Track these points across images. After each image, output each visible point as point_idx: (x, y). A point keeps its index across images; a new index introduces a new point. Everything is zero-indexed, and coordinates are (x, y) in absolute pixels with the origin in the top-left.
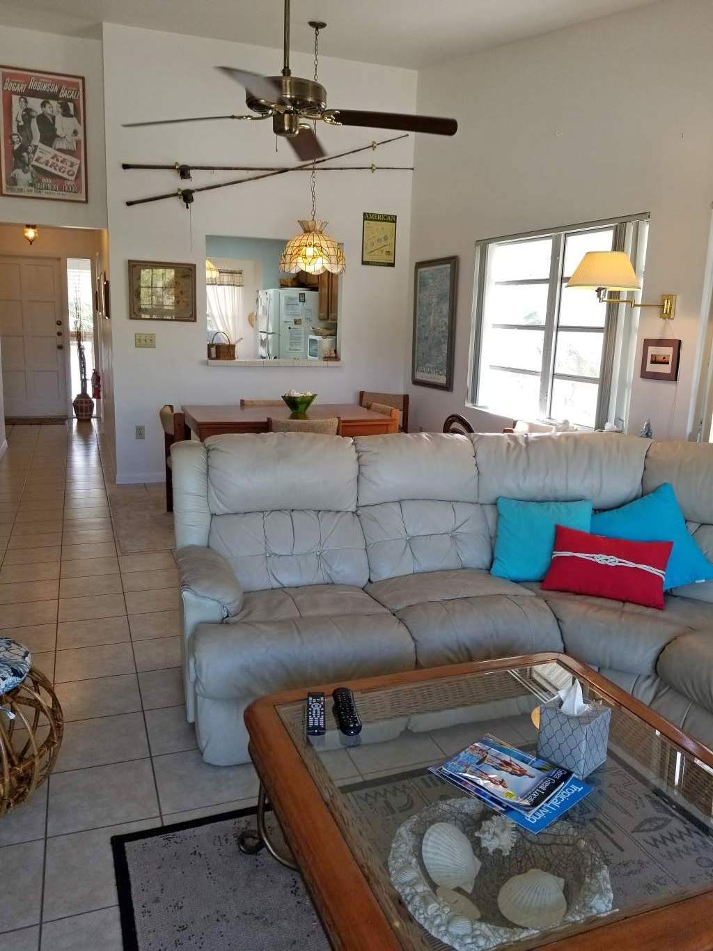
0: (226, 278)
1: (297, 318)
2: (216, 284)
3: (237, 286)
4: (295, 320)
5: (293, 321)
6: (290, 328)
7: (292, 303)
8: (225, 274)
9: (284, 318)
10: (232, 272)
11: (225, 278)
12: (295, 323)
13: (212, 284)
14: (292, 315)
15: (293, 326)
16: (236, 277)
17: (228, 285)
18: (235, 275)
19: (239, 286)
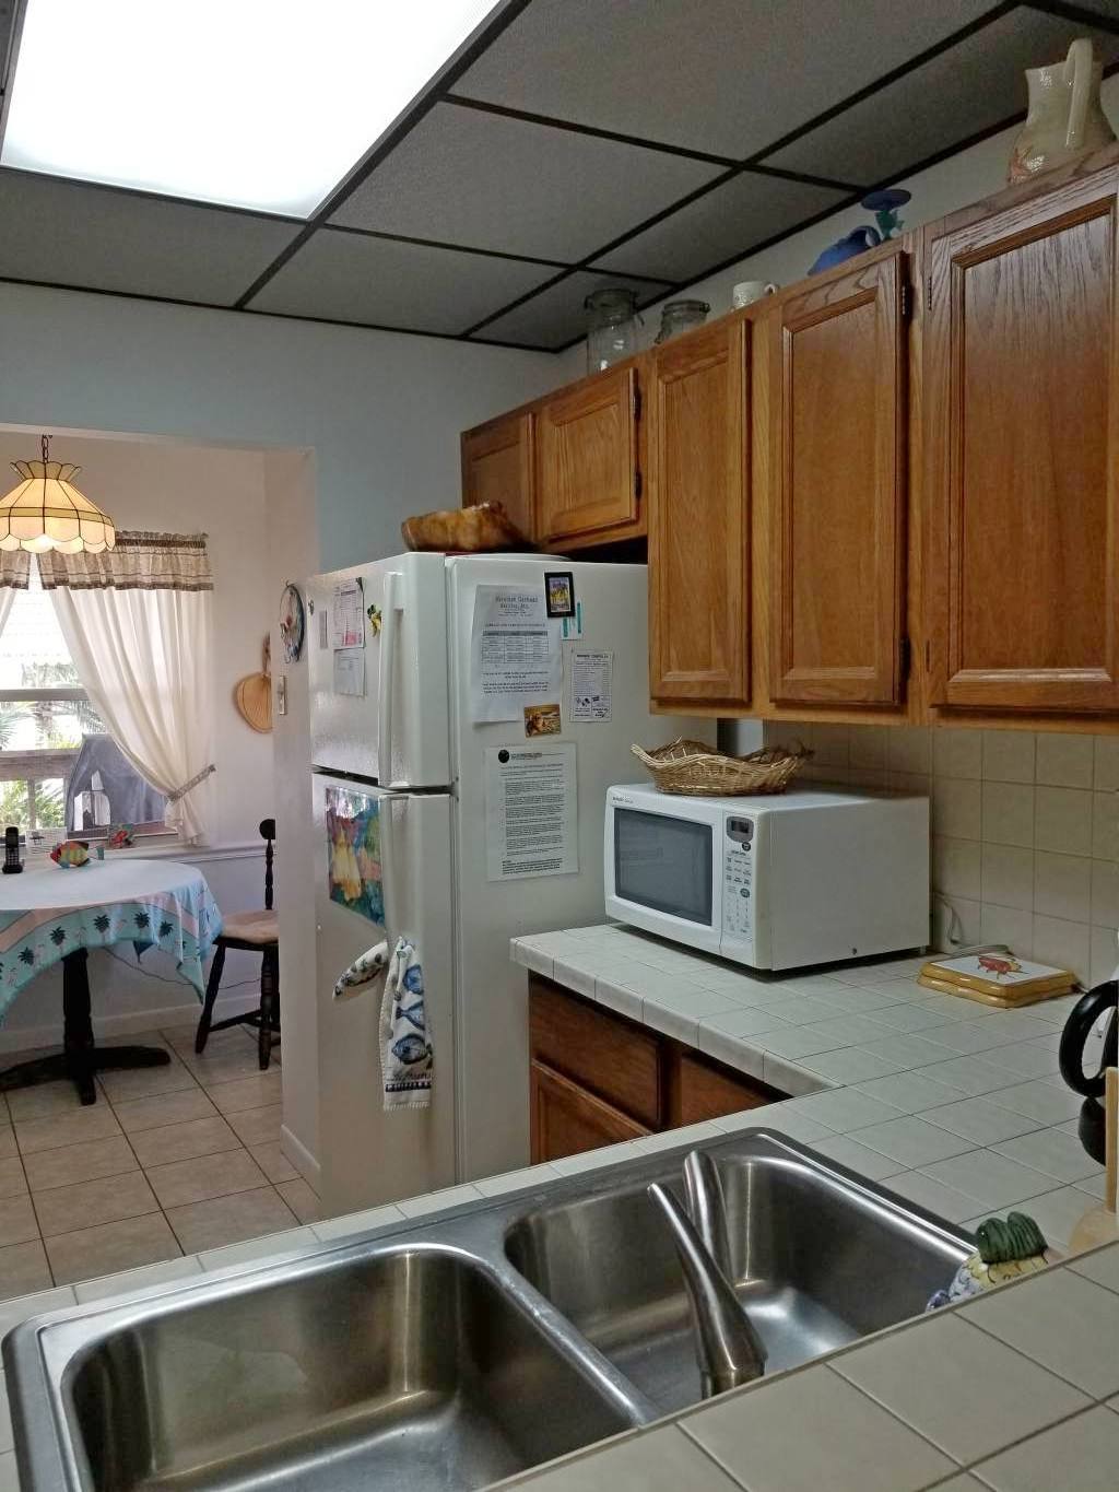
0: (145, 561)
1: (539, 700)
2: (109, 583)
3: (187, 588)
4: (528, 711)
5: (520, 716)
6: (504, 757)
7: (510, 621)
8: (143, 549)
9: (473, 703)
10: (167, 542)
11: (143, 560)
12: (531, 727)
13: (96, 585)
14: (518, 688)
15: (519, 742)
16: (186, 559)
17: (154, 586)
18: (180, 550)
19: (195, 588)
